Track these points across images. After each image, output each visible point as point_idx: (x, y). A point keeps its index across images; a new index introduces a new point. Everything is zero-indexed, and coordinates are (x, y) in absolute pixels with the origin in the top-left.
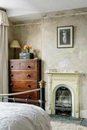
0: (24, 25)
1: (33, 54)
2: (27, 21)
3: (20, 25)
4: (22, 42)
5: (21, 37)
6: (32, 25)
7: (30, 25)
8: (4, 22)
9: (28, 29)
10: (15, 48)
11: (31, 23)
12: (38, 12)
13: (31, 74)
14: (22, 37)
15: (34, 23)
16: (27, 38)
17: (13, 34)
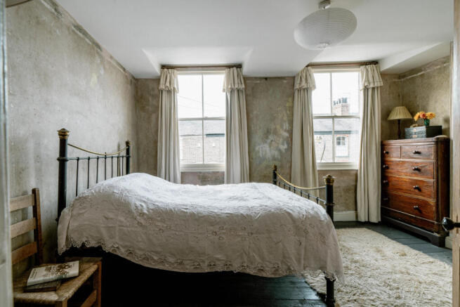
0: (422, 73)
1: (441, 127)
2: (428, 64)
3: (415, 75)
4: (418, 106)
5: (416, 97)
6: (440, 69)
7: (437, 69)
8: (369, 83)
9: (432, 79)
10: (399, 120)
11: (437, 65)
12: (435, 45)
13: (422, 167)
14: (418, 99)
15: (445, 63)
16: (428, 97)
17: (399, 96)
